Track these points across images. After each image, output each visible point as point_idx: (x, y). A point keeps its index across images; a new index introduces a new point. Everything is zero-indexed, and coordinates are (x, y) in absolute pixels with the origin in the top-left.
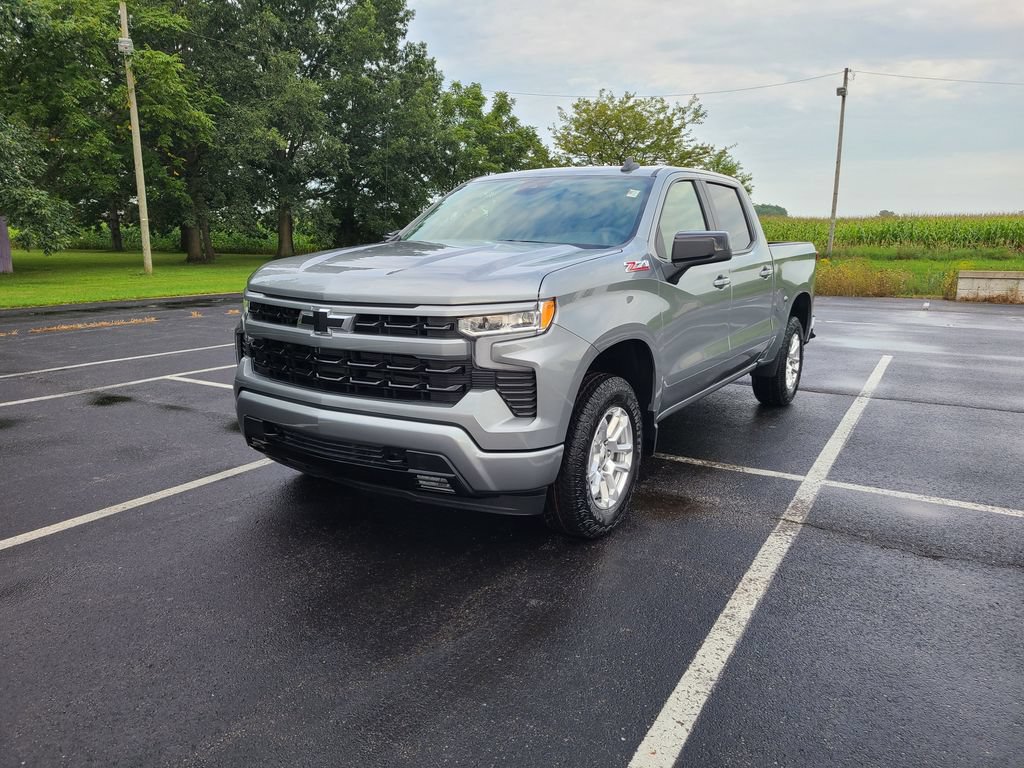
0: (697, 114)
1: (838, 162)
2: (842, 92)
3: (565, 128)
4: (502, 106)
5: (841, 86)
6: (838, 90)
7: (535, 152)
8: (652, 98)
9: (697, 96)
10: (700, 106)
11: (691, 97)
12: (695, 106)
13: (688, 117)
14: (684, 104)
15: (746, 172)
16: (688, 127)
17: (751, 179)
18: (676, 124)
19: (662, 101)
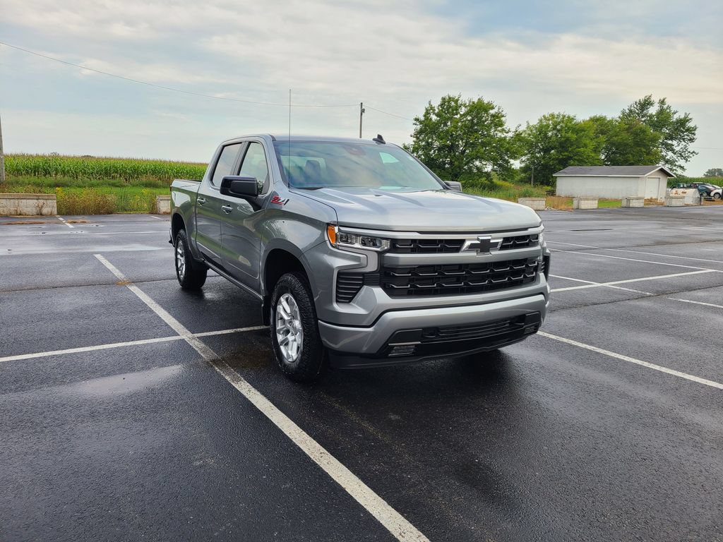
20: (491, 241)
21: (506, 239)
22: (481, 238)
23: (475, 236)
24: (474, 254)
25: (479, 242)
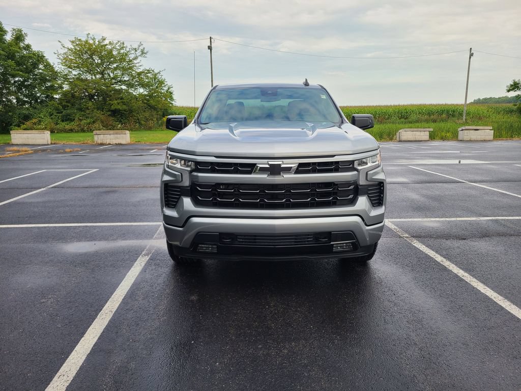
0: (143, 52)
1: (212, 81)
2: (210, 48)
3: (65, 53)
4: (19, 37)
5: (209, 45)
6: (208, 46)
7: (45, 66)
8: (119, 42)
9: (142, 43)
10: (144, 48)
11: (139, 43)
12: (141, 48)
13: (139, 53)
14: (136, 46)
15: (169, 84)
16: (140, 58)
17: (172, 87)
18: (132, 56)
19: (123, 44)
20: (282, 166)
21: (301, 165)
22: (270, 163)
23: (266, 161)
24: (265, 176)
25: (268, 166)
